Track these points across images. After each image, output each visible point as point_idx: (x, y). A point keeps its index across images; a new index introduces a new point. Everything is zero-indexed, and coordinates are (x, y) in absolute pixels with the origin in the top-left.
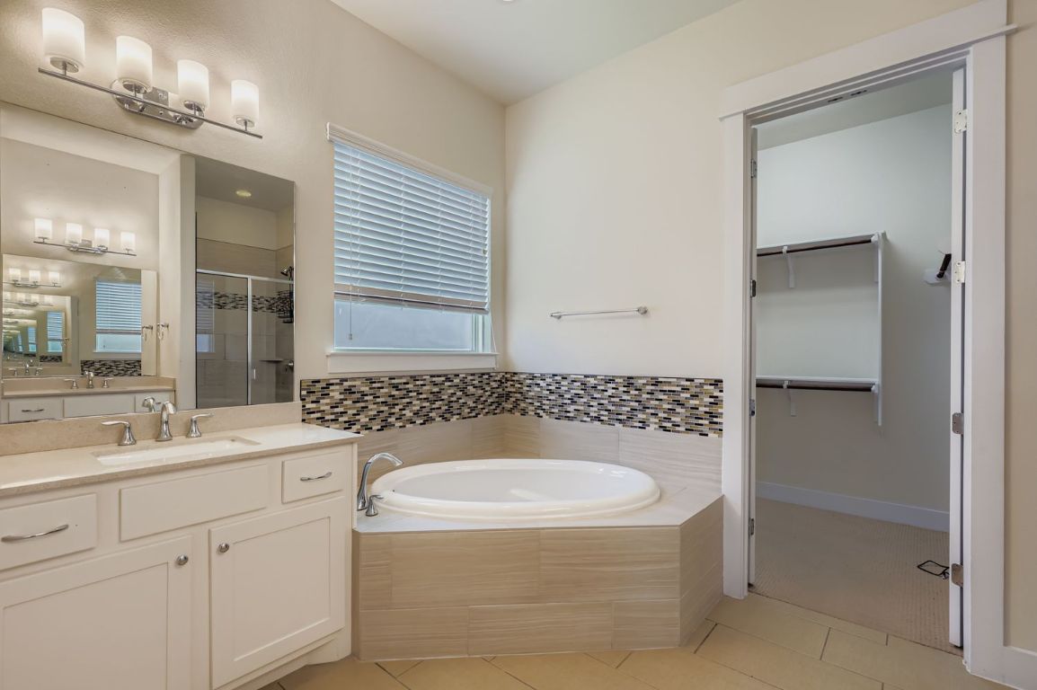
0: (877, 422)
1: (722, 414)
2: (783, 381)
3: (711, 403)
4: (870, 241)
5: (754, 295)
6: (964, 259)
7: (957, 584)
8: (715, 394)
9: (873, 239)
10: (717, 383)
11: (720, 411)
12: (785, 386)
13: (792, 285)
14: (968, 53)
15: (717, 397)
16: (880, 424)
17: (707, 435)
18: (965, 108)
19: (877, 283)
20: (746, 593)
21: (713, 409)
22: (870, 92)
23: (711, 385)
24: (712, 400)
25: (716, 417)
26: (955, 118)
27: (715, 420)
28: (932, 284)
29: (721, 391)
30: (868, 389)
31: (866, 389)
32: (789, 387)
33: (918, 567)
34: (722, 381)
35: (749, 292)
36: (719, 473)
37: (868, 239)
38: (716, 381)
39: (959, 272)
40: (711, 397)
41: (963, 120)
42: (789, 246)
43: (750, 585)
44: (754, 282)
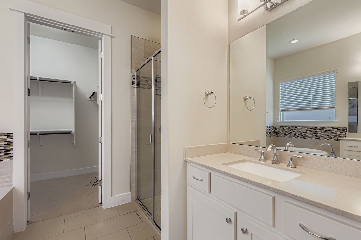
0: (73, 144)
1: (12, 149)
2: (37, 132)
3: (5, 145)
4: (71, 83)
5: (29, 95)
6: (102, 94)
7: (100, 186)
8: (8, 140)
9: (72, 82)
10: (9, 135)
11: (11, 148)
12: (38, 134)
13: (40, 94)
14: (103, 36)
15: (9, 141)
16: (74, 144)
17: (3, 161)
18: (102, 51)
19: (73, 97)
20: (26, 226)
21: (7, 148)
22: (76, 33)
23: (5, 136)
24: (6, 143)
25: (9, 151)
26: (99, 53)
27: (8, 152)
28: (88, 100)
29: (12, 138)
30: (71, 133)
31: (70, 133)
32: (40, 134)
33: (87, 186)
34: (12, 134)
35: (27, 94)
36: (11, 177)
37: (70, 82)
38: (8, 134)
39: (100, 97)
40: (5, 142)
41: (102, 54)
42: (39, 78)
43: (28, 222)
44: (29, 89)
